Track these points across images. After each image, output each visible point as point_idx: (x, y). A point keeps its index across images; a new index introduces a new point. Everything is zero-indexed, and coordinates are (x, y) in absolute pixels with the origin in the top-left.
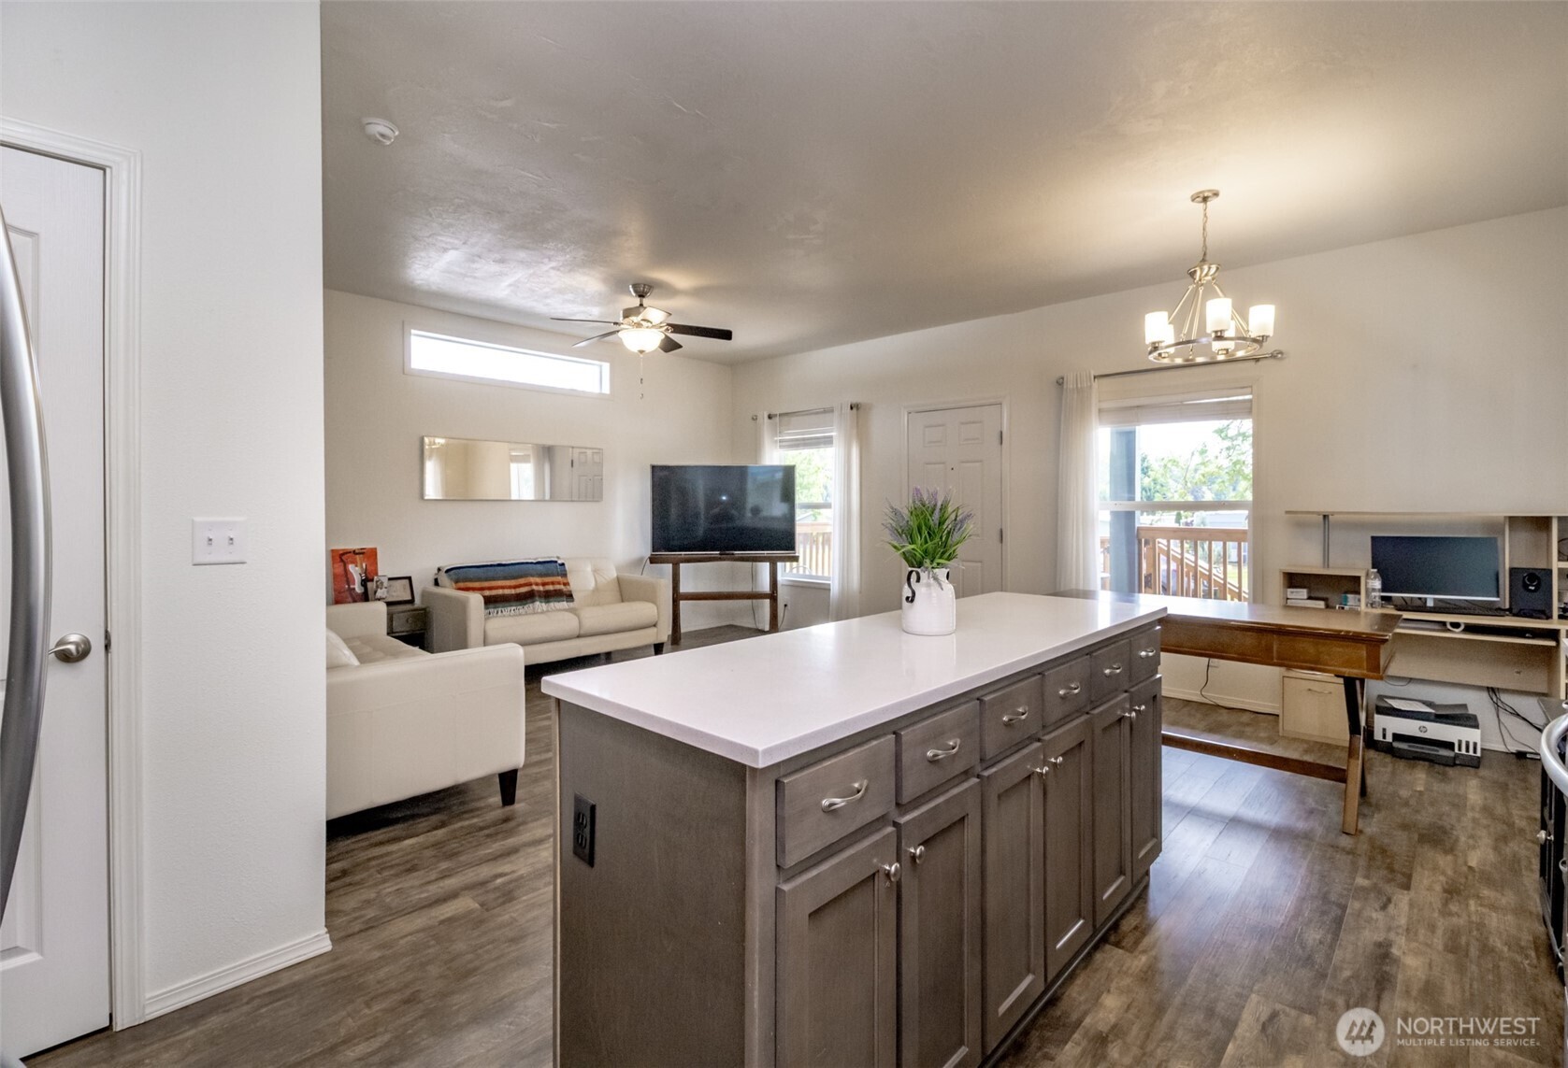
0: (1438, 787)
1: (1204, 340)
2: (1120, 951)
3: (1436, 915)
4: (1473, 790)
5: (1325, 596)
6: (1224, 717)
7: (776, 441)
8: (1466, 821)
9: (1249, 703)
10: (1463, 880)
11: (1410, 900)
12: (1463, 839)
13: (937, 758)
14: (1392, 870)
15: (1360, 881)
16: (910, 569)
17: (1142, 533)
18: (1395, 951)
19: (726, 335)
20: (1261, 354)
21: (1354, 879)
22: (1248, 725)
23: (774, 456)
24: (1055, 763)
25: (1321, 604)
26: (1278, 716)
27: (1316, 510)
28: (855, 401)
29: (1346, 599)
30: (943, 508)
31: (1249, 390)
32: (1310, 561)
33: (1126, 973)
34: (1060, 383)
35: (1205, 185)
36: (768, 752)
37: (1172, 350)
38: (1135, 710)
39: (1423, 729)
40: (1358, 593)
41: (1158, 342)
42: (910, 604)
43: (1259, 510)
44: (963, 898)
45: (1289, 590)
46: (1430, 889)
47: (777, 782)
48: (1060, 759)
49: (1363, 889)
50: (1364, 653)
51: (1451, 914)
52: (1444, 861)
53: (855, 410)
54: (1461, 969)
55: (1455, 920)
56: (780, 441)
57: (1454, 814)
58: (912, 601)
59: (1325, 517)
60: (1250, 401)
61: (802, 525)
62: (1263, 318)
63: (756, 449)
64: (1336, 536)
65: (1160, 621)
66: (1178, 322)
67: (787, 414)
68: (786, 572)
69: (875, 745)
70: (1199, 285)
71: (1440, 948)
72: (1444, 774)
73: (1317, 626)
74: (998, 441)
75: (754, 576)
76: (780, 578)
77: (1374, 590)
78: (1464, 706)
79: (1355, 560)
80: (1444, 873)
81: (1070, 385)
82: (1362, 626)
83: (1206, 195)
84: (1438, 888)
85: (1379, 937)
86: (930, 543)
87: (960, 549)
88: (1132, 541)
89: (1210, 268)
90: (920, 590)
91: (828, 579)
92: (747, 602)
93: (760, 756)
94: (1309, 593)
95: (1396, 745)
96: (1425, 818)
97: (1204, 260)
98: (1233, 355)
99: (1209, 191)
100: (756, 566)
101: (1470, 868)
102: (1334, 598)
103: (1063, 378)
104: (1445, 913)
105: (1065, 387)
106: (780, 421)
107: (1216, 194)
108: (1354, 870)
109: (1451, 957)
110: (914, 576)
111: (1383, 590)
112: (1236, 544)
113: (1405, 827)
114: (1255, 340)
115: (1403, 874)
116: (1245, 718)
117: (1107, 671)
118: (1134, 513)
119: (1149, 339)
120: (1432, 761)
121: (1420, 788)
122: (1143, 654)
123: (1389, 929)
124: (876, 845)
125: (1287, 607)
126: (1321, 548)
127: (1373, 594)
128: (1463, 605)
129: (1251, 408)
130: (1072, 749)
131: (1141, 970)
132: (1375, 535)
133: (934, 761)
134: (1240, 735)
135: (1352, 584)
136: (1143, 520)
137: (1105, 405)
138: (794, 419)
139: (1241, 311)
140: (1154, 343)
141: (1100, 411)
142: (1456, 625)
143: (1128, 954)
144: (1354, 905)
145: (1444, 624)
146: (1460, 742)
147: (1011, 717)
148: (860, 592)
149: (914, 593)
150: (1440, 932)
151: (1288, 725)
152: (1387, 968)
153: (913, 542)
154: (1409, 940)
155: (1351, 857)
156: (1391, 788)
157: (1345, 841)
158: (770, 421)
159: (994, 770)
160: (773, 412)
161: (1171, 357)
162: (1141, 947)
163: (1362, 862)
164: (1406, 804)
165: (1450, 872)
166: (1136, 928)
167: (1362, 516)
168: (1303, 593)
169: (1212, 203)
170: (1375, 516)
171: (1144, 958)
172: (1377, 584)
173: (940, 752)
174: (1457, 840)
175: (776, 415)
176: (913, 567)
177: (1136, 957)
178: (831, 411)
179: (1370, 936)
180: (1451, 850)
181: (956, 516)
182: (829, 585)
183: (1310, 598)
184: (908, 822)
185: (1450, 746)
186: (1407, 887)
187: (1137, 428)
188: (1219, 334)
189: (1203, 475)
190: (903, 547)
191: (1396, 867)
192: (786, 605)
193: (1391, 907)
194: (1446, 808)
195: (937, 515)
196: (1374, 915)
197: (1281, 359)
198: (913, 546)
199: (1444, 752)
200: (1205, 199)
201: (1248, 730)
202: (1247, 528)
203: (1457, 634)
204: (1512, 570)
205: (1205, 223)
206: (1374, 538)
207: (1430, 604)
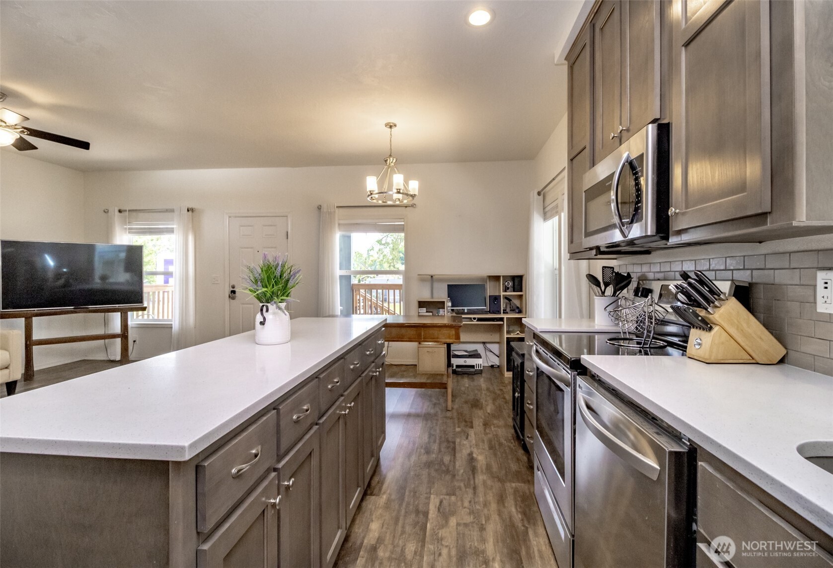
0: (472, 384)
1: (391, 193)
2: (374, 497)
3: (483, 436)
4: (482, 382)
5: (431, 311)
6: (395, 369)
7: (126, 229)
8: (483, 395)
9: (404, 361)
10: (487, 419)
11: (474, 432)
12: (484, 402)
13: (299, 419)
14: (466, 421)
15: (458, 430)
16: (261, 304)
17: (354, 286)
18: (475, 455)
19: (85, 145)
20: (410, 203)
21: (455, 429)
22: (404, 371)
23: (123, 238)
24: (351, 407)
25: (431, 314)
26: (416, 365)
27: (428, 274)
28: (190, 207)
29: (439, 311)
30: (283, 266)
31: (403, 220)
32: (426, 296)
33: (378, 507)
34: (319, 208)
35: (392, 120)
36: (193, 445)
37: (377, 196)
38: (377, 371)
39: (465, 362)
40: (444, 308)
41: (373, 191)
42: (262, 326)
43: (407, 275)
44: (311, 501)
45: (420, 309)
46: (479, 425)
47: (197, 467)
48: (353, 404)
49: (459, 432)
50: (454, 332)
51: (487, 434)
52: (480, 413)
53: (190, 212)
54: (495, 455)
55: (489, 435)
56: (129, 229)
57: (479, 393)
58: (264, 324)
59: (432, 276)
60: (403, 225)
61: (147, 287)
62: (414, 186)
63: (108, 232)
64: (436, 285)
65: (384, 326)
66: (380, 183)
67: (136, 210)
68: (135, 319)
69: (266, 419)
70: (389, 167)
71: (487, 449)
72: (473, 378)
73: (437, 323)
74: (286, 237)
75: (106, 323)
76: (130, 323)
77: (449, 307)
78: (476, 350)
79: (441, 294)
80: (482, 418)
81: (324, 209)
82: (445, 321)
83: (391, 124)
84: (481, 424)
85: (468, 451)
86: (275, 287)
87: (293, 291)
88: (351, 290)
89: (393, 159)
90: (269, 316)
91: (171, 321)
92: (101, 342)
93: (187, 450)
94: (426, 309)
95: (458, 370)
96: (471, 397)
97: (390, 156)
98: (402, 202)
99: (393, 123)
100: (108, 315)
101: (488, 413)
102: (435, 312)
103: (321, 206)
104: (486, 434)
105: (322, 210)
106: (129, 215)
107: (395, 126)
108: (454, 426)
109: (491, 451)
110: (265, 309)
111: (452, 306)
112: (393, 291)
113: (466, 402)
114: (411, 196)
115: (470, 422)
116: (403, 368)
117: (368, 353)
118: (350, 276)
119: (368, 189)
120: (468, 374)
121: (467, 386)
122: (380, 342)
123: (471, 447)
124: (266, 488)
125: (419, 316)
126: (430, 289)
127: (449, 308)
128: (476, 310)
129: (404, 228)
130: (355, 397)
131: (385, 503)
133: (297, 422)
134: (402, 377)
135: (441, 305)
136: (354, 281)
137: (341, 222)
138: (141, 215)
139: (406, 182)
140: (370, 191)
141: (339, 224)
142: (474, 319)
143: (377, 497)
144: (458, 440)
145: (471, 318)
146: (476, 364)
147: (333, 385)
148: (195, 328)
149: (264, 319)
150: (486, 442)
151: (421, 369)
152: (474, 464)
153: (267, 287)
154: (478, 449)
155: (452, 420)
156: (459, 387)
157: (449, 414)
158: (120, 214)
159: (325, 418)
160: (122, 208)
161: (378, 199)
162: (382, 492)
163: (456, 421)
164: (464, 393)
165: (483, 417)
166: (378, 482)
167: (444, 276)
168: (424, 310)
169: (394, 129)
170: (449, 276)
171: (385, 497)
172: (450, 304)
173: (301, 415)
174: (482, 404)
175: (126, 211)
176: (263, 303)
177: (381, 497)
178: (172, 211)
179: (465, 452)
180: (481, 408)
181: (291, 271)
182: (172, 324)
183: (427, 312)
184: (283, 466)
185: (473, 367)
186: (472, 427)
187: (352, 234)
188: (398, 191)
189: (372, 261)
190: (258, 290)
191: (467, 420)
192: (134, 341)
193: (469, 437)
194: (476, 392)
195: (279, 268)
196: (465, 443)
197: (415, 207)
198: (266, 289)
199: (472, 370)
200: (391, 127)
201: (405, 373)
202: (402, 283)
203: (475, 322)
204: (490, 296)
205: (391, 138)
206: (448, 285)
207: (466, 311)
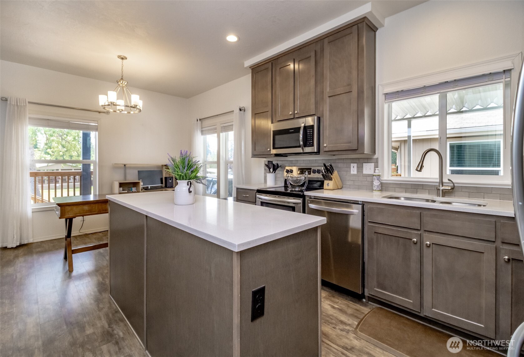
27: (121, 163)
29: (132, 189)
31: (97, 122)
32: (120, 179)
34: (4, 100)
35: (122, 54)
40: (136, 187)
59: (125, 165)
64: (128, 171)
79: (134, 177)
83: (123, 57)
97: (122, 79)
107: (126, 59)
126: (124, 174)
127: (141, 186)
128: (156, 187)
129: (98, 128)
132: (139, 170)
135: (135, 184)
167: (136, 165)
170: (140, 165)
183: (123, 190)
204: (165, 177)
205: (122, 67)
206: (138, 171)
207: (149, 188)
